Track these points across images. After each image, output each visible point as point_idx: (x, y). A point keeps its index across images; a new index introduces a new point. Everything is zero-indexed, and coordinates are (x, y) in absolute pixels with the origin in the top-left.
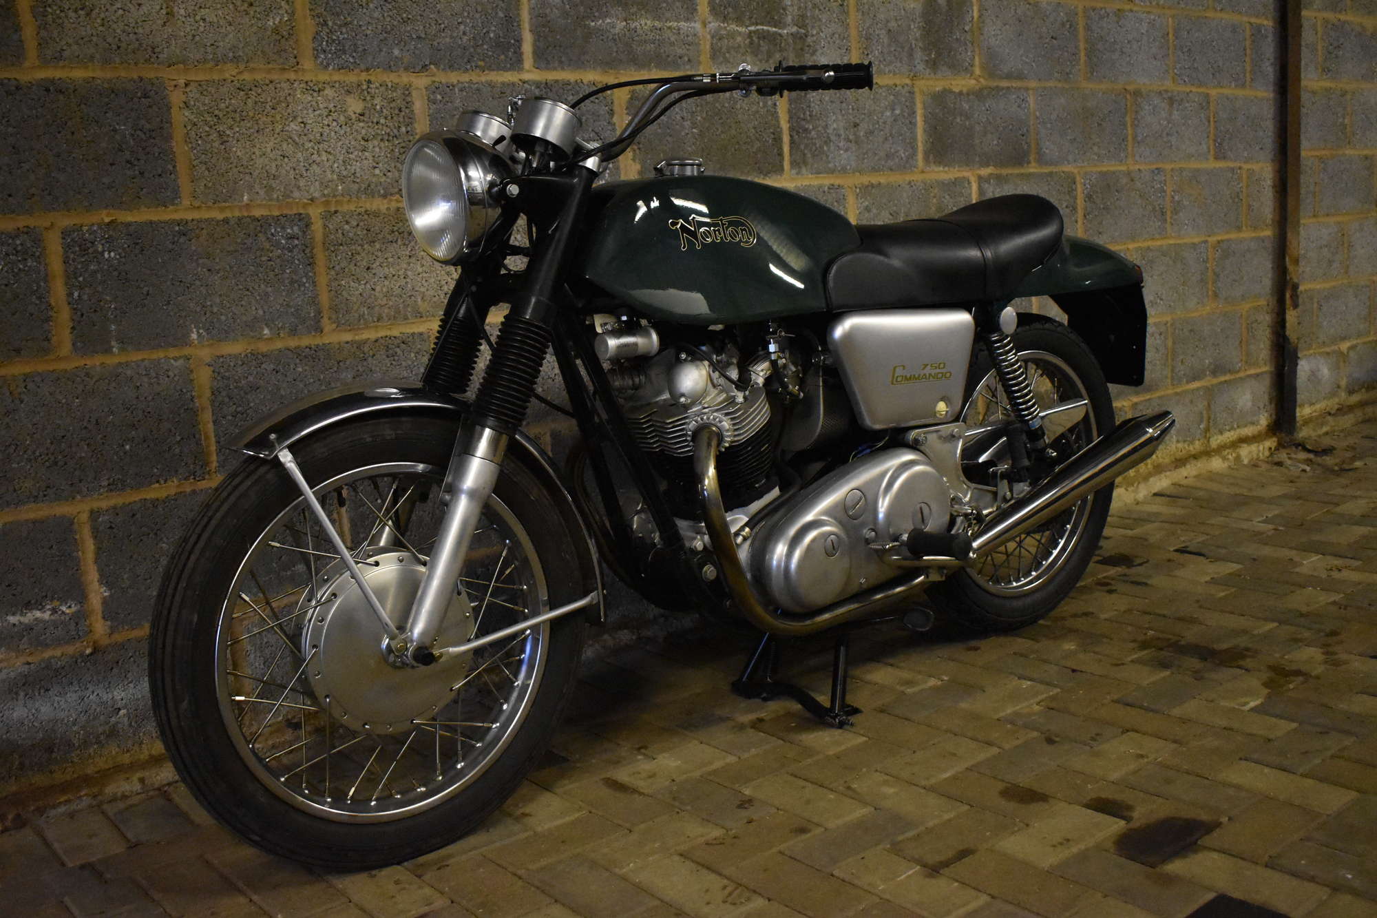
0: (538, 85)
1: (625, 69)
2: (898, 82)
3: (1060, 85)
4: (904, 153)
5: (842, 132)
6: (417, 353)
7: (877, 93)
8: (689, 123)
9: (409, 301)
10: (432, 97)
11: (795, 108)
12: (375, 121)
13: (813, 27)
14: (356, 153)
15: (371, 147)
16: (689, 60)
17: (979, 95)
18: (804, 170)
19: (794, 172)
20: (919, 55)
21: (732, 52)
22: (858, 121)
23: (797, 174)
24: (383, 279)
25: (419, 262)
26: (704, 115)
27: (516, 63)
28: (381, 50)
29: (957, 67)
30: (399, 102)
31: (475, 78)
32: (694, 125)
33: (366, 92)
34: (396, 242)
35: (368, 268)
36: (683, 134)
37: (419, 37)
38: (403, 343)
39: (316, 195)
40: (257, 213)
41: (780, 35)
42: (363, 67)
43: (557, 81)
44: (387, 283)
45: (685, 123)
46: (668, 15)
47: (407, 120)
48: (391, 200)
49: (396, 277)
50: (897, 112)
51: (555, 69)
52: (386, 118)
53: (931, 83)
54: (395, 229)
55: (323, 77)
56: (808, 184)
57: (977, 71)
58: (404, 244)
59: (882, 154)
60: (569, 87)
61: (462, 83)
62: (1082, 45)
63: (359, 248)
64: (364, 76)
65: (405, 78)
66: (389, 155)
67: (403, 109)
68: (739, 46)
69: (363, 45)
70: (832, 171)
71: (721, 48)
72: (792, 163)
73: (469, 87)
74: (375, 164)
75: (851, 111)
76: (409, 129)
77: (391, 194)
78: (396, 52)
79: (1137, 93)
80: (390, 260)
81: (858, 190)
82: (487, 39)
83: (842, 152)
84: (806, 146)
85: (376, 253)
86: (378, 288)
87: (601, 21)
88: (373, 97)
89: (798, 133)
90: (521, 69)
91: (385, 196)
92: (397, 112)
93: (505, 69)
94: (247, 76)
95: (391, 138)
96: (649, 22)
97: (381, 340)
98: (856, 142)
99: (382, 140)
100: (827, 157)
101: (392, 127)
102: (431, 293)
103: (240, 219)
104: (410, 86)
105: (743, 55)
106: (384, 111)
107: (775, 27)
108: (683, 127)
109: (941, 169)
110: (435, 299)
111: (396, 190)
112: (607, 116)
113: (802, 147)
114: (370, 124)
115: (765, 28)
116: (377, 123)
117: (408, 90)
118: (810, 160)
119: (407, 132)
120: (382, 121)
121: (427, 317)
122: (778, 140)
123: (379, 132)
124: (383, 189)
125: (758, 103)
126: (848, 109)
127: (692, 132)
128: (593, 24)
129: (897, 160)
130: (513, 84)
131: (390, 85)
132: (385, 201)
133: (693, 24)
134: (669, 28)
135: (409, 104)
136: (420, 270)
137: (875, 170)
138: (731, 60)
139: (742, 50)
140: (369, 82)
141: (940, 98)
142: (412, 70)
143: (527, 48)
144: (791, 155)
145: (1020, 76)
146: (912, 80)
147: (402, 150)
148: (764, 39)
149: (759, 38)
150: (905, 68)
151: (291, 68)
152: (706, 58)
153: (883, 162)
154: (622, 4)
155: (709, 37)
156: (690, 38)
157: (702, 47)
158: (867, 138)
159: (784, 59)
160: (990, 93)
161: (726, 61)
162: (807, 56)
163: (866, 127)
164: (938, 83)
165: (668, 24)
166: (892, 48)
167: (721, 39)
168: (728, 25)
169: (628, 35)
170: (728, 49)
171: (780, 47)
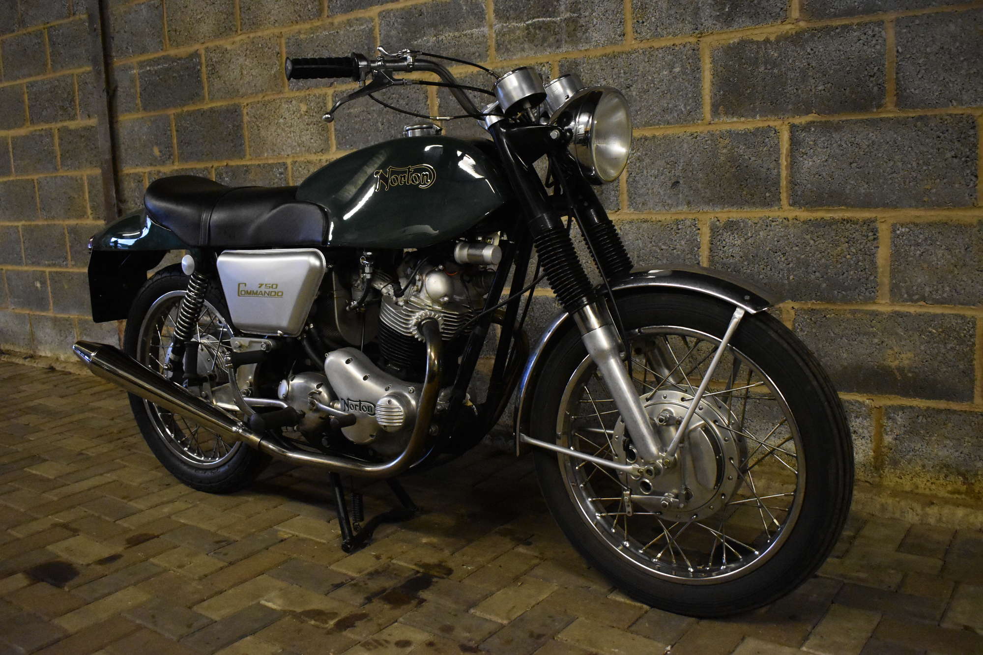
2: (677, 42)
4: (685, 108)
7: (652, 56)
10: (334, 99)
12: (311, 114)
13: (586, 9)
15: (310, 128)
16: (480, 55)
17: (796, 39)
21: (513, 43)
22: (630, 83)
29: (758, 15)
30: (321, 104)
31: (353, 87)
33: (308, 100)
39: (290, 153)
40: (270, 162)
41: (555, 22)
42: (306, 87)
46: (464, 26)
48: (318, 155)
50: (677, 70)
52: (316, 113)
53: (724, 36)
55: (292, 95)
57: (795, 14)
61: (347, 90)
64: (307, 92)
65: (324, 91)
66: (317, 132)
67: (322, 107)
68: (519, 38)
71: (504, 42)
73: (351, 92)
74: (311, 137)
75: (622, 75)
87: (420, 40)
88: (311, 103)
92: (320, 109)
94: (266, 98)
95: (318, 123)
96: (451, 34)
99: (314, 124)
101: (318, 117)
103: (264, 164)
104: (326, 94)
105: (521, 44)
106: (316, 109)
107: (550, 17)
109: (735, 119)
112: (424, 100)
114: (309, 116)
115: (541, 19)
116: (313, 116)
117: (325, 97)
123: (313, 120)
124: (315, 149)
126: (620, 73)
129: (675, 115)
131: (317, 95)
133: (482, 29)
134: (465, 35)
135: (325, 105)
137: (647, 124)
138: (512, 49)
139: (521, 40)
140: (310, 95)
141: (736, 51)
147: (321, 129)
148: (540, 28)
149: (535, 28)
150: (688, 27)
151: (281, 92)
152: (492, 51)
153: (659, 118)
154: (434, 25)
155: (494, 36)
156: (480, 39)
157: (488, 44)
158: (641, 97)
159: (558, 41)
160: (813, 35)
161: (508, 50)
162: (579, 35)
163: (640, 86)
164: (733, 35)
165: (465, 32)
166: (672, 12)
167: (504, 35)
168: (510, 24)
169: (437, 45)
170: (510, 42)
171: (554, 31)
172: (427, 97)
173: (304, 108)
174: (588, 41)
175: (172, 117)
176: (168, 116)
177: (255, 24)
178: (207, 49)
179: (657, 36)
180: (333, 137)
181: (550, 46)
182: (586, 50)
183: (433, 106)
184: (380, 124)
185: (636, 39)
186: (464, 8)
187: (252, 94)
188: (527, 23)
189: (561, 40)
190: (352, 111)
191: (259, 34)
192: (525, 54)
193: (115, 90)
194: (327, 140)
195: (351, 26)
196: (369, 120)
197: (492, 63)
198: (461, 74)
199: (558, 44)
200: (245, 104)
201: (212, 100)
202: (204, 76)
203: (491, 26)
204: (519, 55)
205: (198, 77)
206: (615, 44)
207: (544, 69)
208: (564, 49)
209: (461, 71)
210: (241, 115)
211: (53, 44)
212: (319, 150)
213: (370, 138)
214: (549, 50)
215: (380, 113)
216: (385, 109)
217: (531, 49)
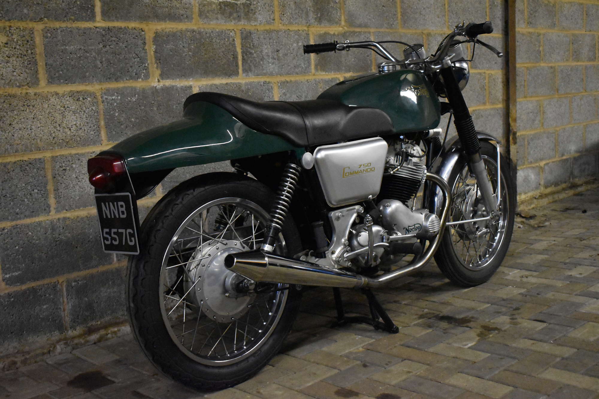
0: (104, 29)
1: (152, 21)
2: (300, 29)
3: (387, 30)
4: (304, 66)
5: (270, 54)
6: (38, 169)
8: (187, 49)
9: (33, 142)
10: (45, 35)
11: (245, 42)
12: (14, 47)
13: (254, 0)
14: (3, 64)
15: (11, 61)
16: (187, 17)
18: (250, 74)
19: (244, 75)
20: (311, 15)
21: (210, 13)
22: (279, 49)
24: (19, 130)
25: (38, 122)
26: (196, 45)
27: (92, 17)
28: (16, 10)
29: (331, 21)
30: (27, 37)
31: (69, 25)
32: (190, 50)
33: (8, 32)
34: (26, 111)
35: (10, 125)
36: (184, 55)
37: (38, 4)
38: (30, 163)
41: (237, 4)
42: (7, 18)
43: (114, 27)
44: (20, 132)
45: (185, 49)
47: (32, 47)
48: (23, 89)
49: (25, 130)
50: (300, 44)
51: (113, 21)
52: (20, 45)
53: (318, 29)
54: (25, 104)
56: (252, 81)
57: (343, 23)
58: (31, 112)
59: (292, 65)
60: (121, 30)
61: (62, 28)
62: (399, 10)
63: (5, 114)
64: (7, 24)
65: (31, 25)
66: (21, 65)
67: (29, 41)
68: (214, 10)
69: (7, 7)
70: (265, 74)
71: (204, 11)
72: (243, 70)
73: (66, 30)
74: (14, 70)
75: (275, 44)
76: (33, 51)
77: (23, 86)
78: (25, 11)
79: (429, 35)
80: (22, 120)
81: (279, 84)
82: (76, 5)
83: (270, 65)
84: (251, 61)
85: (14, 117)
86: (16, 135)
88: (12, 35)
89: (246, 54)
90: (94, 21)
91: (19, 87)
92: (26, 42)
93: (87, 21)
95: (22, 56)
97: (17, 162)
98: (278, 60)
99: (17, 57)
100: (262, 67)
101: (24, 51)
102: (45, 137)
104: (33, 29)
105: (216, 14)
106: (19, 42)
108: (184, 52)
109: (324, 73)
110: (47, 141)
111: (26, 83)
112: (142, 45)
113: (249, 62)
114: (11, 49)
116: (15, 48)
117: (32, 31)
118: (253, 69)
119: (32, 53)
120: (18, 47)
121: (43, 150)
122: (235, 57)
123: (16, 53)
124: (19, 83)
125: (225, 39)
126: (274, 42)
127: (189, 54)
129: (300, 69)
130: (90, 28)
131: (22, 28)
132: (20, 89)
135: (32, 39)
136: (39, 126)
137: (288, 74)
138: (210, 17)
139: (216, 12)
140: (10, 26)
142: (34, 21)
143: (98, 10)
144: (243, 66)
145: (366, 26)
146: (308, 27)
147: (29, 63)
148: (227, 6)
149: (225, 6)
150: (304, 22)
152: (195, 16)
153: (293, 70)
155: (197, 5)
156: (187, 5)
157: (193, 10)
158: (284, 57)
159: (239, 17)
160: (350, 34)
161: (207, 17)
162: (251, 15)
163: (283, 52)
164: (322, 29)
166: (297, 11)
167: (204, 6)
169: (154, 4)
170: (208, 11)
171: (236, 10)
172: (144, 43)
174: (256, 20)
179: (290, 23)
181: (234, 19)
182: (255, 25)
183: (150, 51)
185: (281, 23)
189: (241, 17)
192: (219, 22)
196: (86, 58)
197: (196, 24)
198: (173, 28)
199: (239, 18)
204: (215, 22)
206: (270, 24)
207: (231, 33)
208: (242, 22)
209: (172, 26)
213: (88, 74)
214: (233, 22)
215: (99, 52)
216: (104, 50)
217: (223, 19)
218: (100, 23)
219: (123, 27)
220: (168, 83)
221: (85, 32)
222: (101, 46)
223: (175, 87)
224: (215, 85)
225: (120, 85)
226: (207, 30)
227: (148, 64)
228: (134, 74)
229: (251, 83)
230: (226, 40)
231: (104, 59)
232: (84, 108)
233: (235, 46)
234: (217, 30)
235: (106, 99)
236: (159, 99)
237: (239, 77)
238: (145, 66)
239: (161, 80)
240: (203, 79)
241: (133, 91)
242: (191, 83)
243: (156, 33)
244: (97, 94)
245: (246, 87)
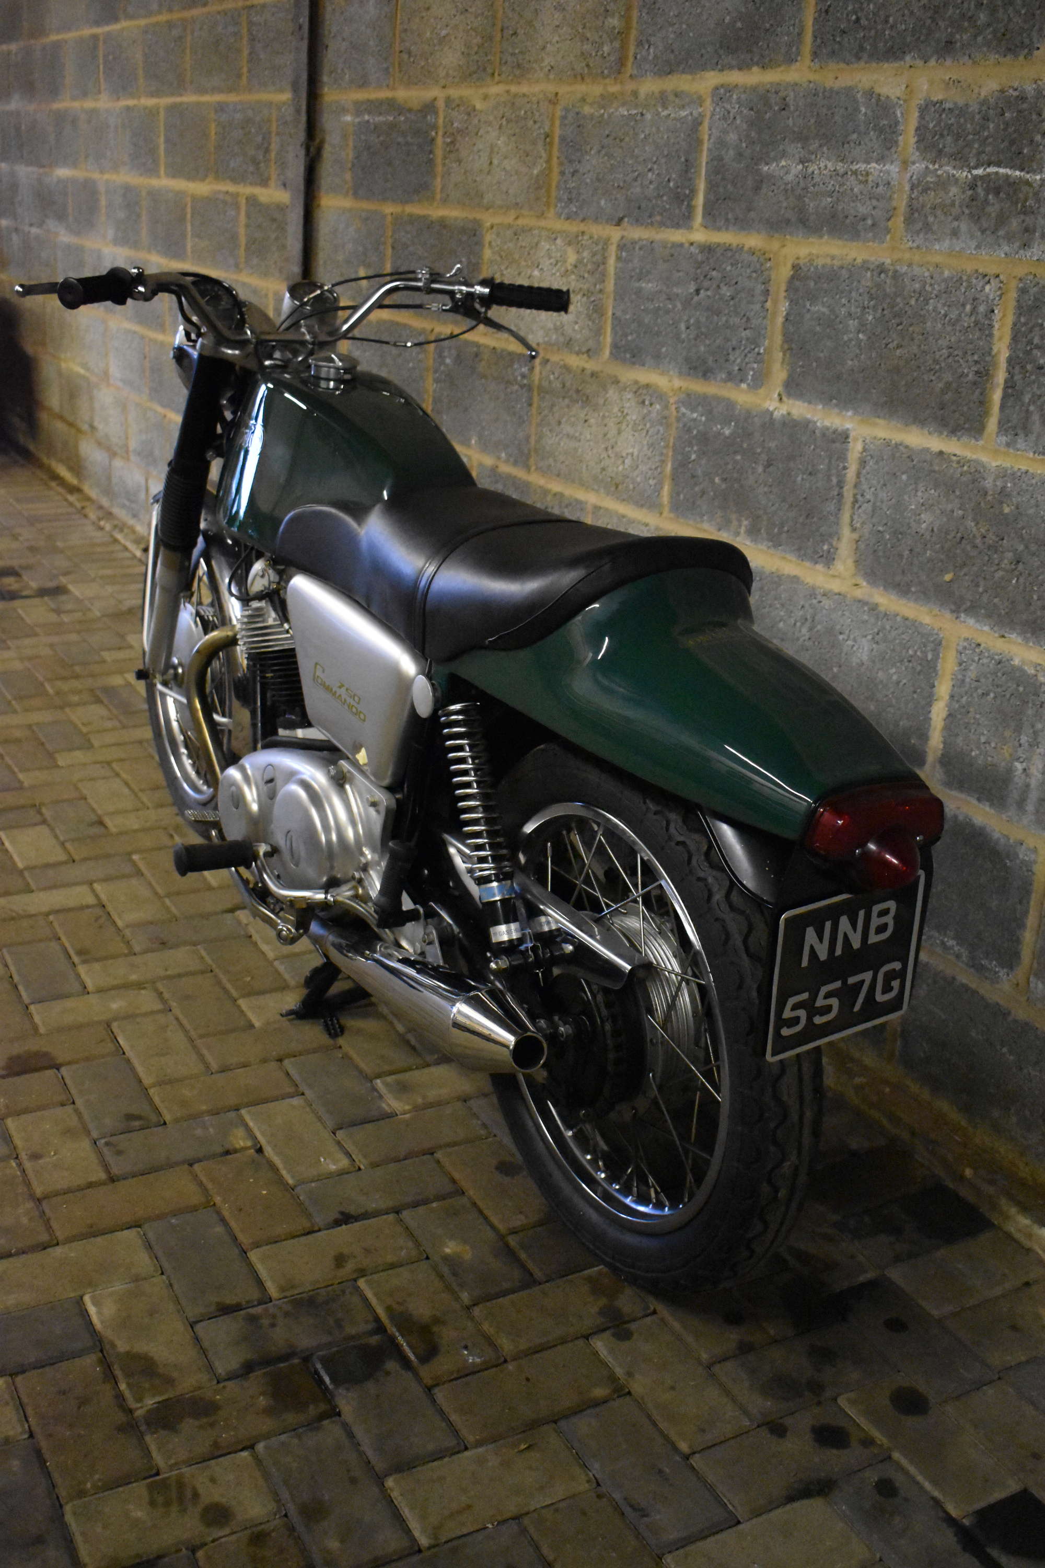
1: (791, 234)
10: (619, 254)
11: (1025, 324)
12: (581, 274)
15: (576, 301)
16: (874, 224)
18: (1021, 443)
19: (1003, 439)
21: (939, 212)
23: (1008, 445)
27: (688, 219)
28: (593, 200)
30: (599, 256)
31: (652, 236)
33: (581, 244)
35: (560, 422)
36: (846, 338)
39: (541, 340)
40: (512, 348)
41: (1028, 183)
42: (581, 216)
43: (719, 245)
44: (567, 441)
46: (858, 152)
47: (602, 276)
49: (573, 438)
51: (720, 229)
52: (589, 272)
54: (580, 389)
55: (558, 226)
56: (1024, 468)
60: (729, 254)
61: (642, 240)
64: (582, 227)
65: (607, 231)
66: (585, 312)
67: (599, 265)
68: (953, 204)
69: (583, 195)
71: (923, 206)
72: (1000, 423)
73: (647, 245)
76: (601, 287)
78: (603, 202)
82: (667, 189)
84: (1032, 401)
87: (774, 165)
88: (584, 250)
90: (690, 228)
92: (596, 267)
93: (678, 226)
94: (520, 222)
95: (589, 294)
96: (830, 165)
99: (583, 295)
101: (591, 283)
104: (608, 240)
105: (956, 219)
106: (590, 265)
107: (1022, 170)
113: (1027, 398)
114: (578, 277)
115: (1002, 171)
116: (584, 277)
117: (606, 244)
119: (600, 290)
120: (586, 275)
122: (984, 374)
123: (582, 286)
124: (578, 346)
125: (964, 305)
127: (858, 338)
128: (766, 168)
130: (681, 245)
131: (596, 238)
133: (888, 167)
134: (855, 173)
135: (604, 261)
140: (585, 233)
143: (700, 200)
144: (1003, 407)
148: (997, 191)
149: (987, 191)
151: (542, 215)
152: (898, 222)
154: (802, 138)
155: (908, 187)
156: (881, 189)
157: (894, 204)
159: (1027, 230)
161: (927, 227)
165: (854, 167)
167: (925, 190)
168: (941, 166)
169: (802, 184)
170: (934, 210)
171: (1024, 206)
172: (767, 292)
173: (572, 258)
175: (389, 218)
176: (384, 217)
177: (521, 70)
178: (448, 100)
180: (609, 330)
181: (1010, 238)
183: (775, 314)
184: (683, 326)
186: (863, 110)
187: (501, 207)
188: (975, 172)
189: (1034, 231)
190: (644, 285)
191: (524, 89)
192: (958, 245)
193: (319, 150)
194: (598, 332)
195: (665, 107)
196: (667, 312)
197: (893, 249)
198: (833, 257)
199: (1027, 237)
200: (488, 224)
201: (445, 201)
202: (439, 152)
203: (905, 164)
204: (946, 244)
205: (431, 152)
207: (987, 288)
208: (1036, 251)
209: (835, 252)
210: (479, 243)
211: (252, 39)
212: (584, 349)
214: (1006, 247)
215: (687, 303)
216: (696, 298)
217: (972, 237)
218: (699, 235)
219: (734, 245)
220: (798, 409)
221: (674, 252)
222: (692, 288)
223: (811, 425)
224: (907, 447)
225: (710, 389)
226: (917, 271)
227: (765, 350)
228: (737, 368)
229: (1017, 477)
230: (968, 307)
231: (692, 321)
232: (648, 425)
233: (991, 335)
234: (947, 273)
235: (684, 414)
236: (772, 445)
237: (981, 443)
238: (759, 354)
239: (784, 398)
240: (881, 422)
241: (729, 411)
242: (848, 425)
243: (796, 267)
244: (672, 400)
245: (999, 483)
